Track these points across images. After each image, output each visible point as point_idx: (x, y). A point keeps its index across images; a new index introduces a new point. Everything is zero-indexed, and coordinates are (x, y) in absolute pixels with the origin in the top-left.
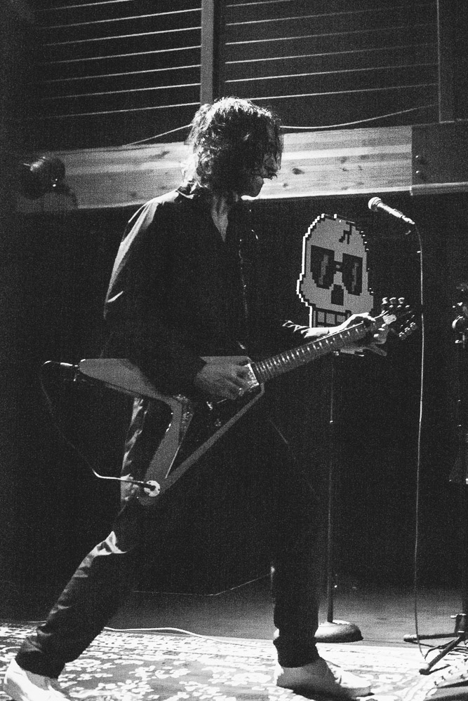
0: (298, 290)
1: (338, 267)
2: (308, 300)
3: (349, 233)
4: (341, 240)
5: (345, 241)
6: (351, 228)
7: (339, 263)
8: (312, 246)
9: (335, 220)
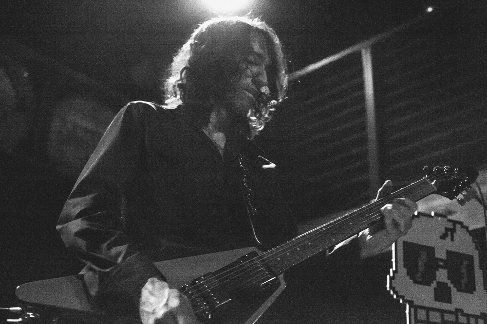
0: (388, 286)
1: (441, 263)
2: (403, 297)
3: (453, 231)
4: (443, 237)
5: (448, 238)
6: (454, 226)
7: (442, 260)
8: (404, 242)
9: (432, 217)
